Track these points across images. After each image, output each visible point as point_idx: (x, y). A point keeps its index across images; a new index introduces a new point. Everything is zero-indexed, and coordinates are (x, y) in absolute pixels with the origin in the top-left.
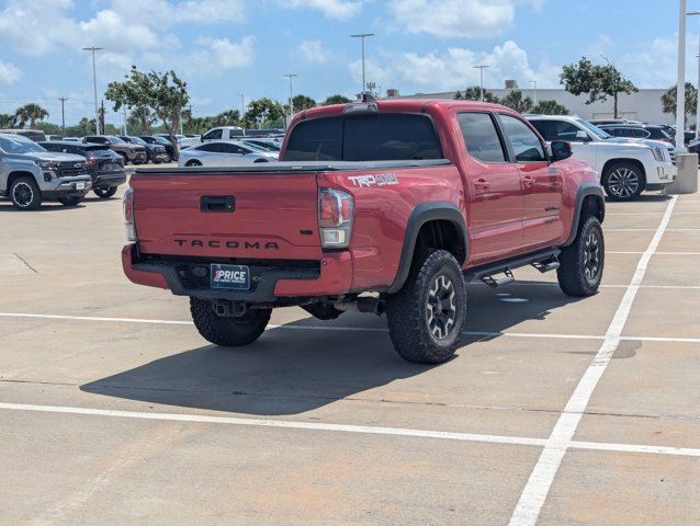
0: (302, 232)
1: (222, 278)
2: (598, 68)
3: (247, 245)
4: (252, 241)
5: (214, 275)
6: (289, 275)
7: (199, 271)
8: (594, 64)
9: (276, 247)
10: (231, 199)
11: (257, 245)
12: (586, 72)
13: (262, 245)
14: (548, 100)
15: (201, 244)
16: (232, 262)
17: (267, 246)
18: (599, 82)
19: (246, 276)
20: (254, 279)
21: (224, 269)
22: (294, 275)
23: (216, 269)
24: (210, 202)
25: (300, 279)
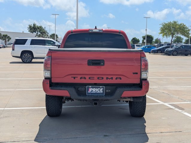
0: (134, 73)
1: (92, 91)
2: (37, 26)
3: (107, 78)
4: (110, 77)
5: (88, 90)
6: (129, 89)
7: (81, 89)
8: (37, 25)
9: (121, 79)
10: (103, 61)
11: (112, 78)
12: (35, 27)
13: (114, 79)
14: (5, 34)
15: (85, 78)
16: (95, 85)
17: (116, 79)
18: (38, 30)
19: (103, 90)
20: (107, 91)
21: (93, 88)
22: (131, 89)
23: (89, 88)
24: (93, 62)
25: (134, 90)
